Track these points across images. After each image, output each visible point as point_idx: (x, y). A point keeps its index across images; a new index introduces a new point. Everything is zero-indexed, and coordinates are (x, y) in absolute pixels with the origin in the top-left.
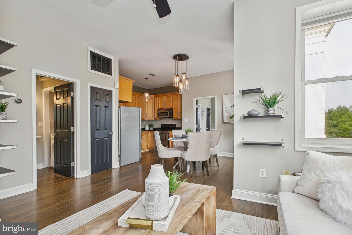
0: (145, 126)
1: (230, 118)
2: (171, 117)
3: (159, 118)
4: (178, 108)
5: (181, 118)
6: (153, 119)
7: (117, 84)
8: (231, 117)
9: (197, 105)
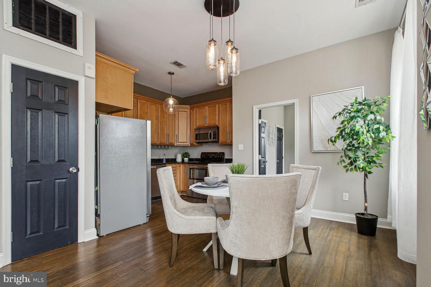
0: (176, 156)
1: (332, 141)
2: (216, 141)
3: (198, 143)
4: (228, 125)
5: (232, 142)
6: (188, 144)
7: (89, 68)
8: (333, 139)
9: (259, 119)
